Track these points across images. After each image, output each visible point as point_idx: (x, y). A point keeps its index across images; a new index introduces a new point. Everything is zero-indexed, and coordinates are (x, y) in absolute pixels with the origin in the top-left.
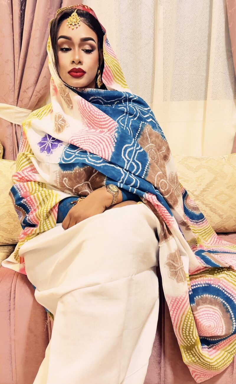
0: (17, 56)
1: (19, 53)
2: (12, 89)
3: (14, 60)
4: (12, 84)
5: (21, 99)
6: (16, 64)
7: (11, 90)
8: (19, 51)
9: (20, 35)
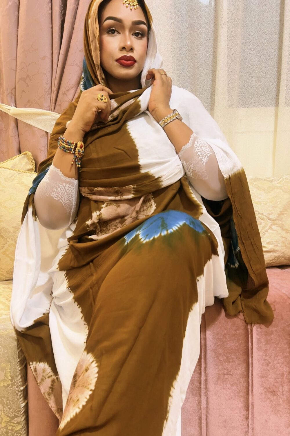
0: (56, 51)
1: (59, 48)
2: (48, 91)
3: (52, 57)
4: (49, 85)
5: (60, 103)
6: (55, 61)
7: (48, 93)
8: (59, 46)
9: (60, 27)
